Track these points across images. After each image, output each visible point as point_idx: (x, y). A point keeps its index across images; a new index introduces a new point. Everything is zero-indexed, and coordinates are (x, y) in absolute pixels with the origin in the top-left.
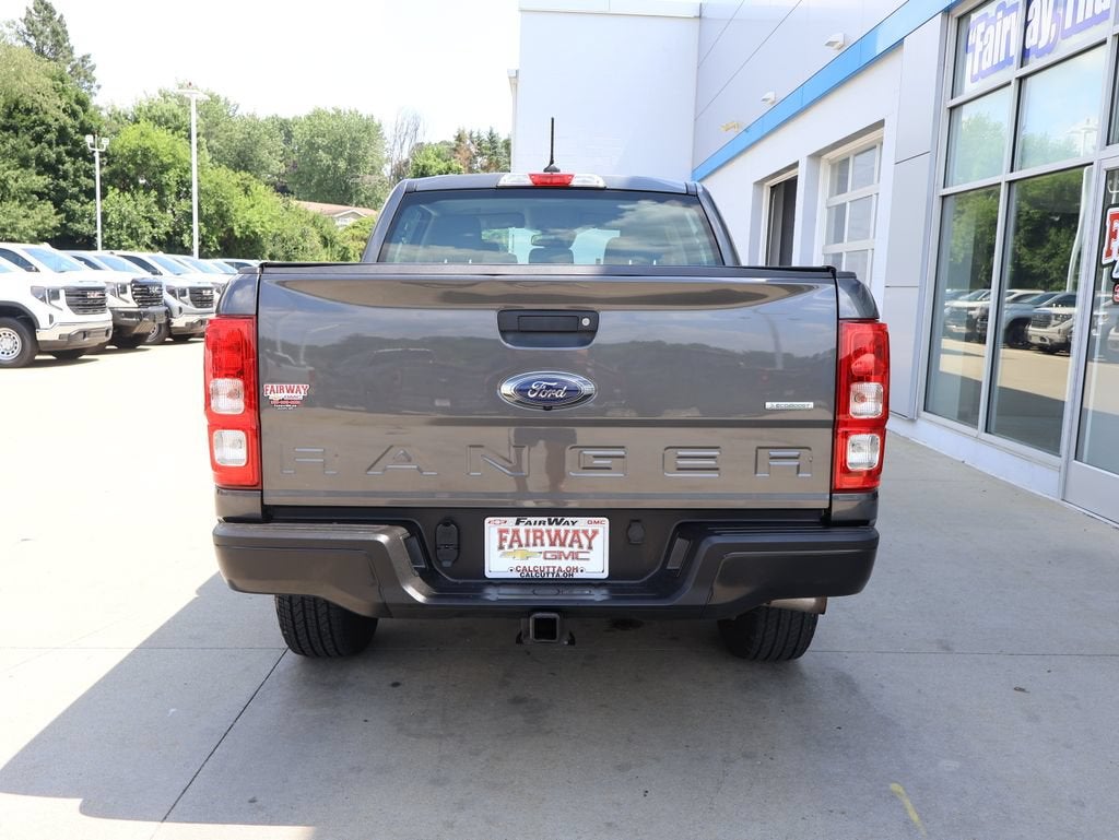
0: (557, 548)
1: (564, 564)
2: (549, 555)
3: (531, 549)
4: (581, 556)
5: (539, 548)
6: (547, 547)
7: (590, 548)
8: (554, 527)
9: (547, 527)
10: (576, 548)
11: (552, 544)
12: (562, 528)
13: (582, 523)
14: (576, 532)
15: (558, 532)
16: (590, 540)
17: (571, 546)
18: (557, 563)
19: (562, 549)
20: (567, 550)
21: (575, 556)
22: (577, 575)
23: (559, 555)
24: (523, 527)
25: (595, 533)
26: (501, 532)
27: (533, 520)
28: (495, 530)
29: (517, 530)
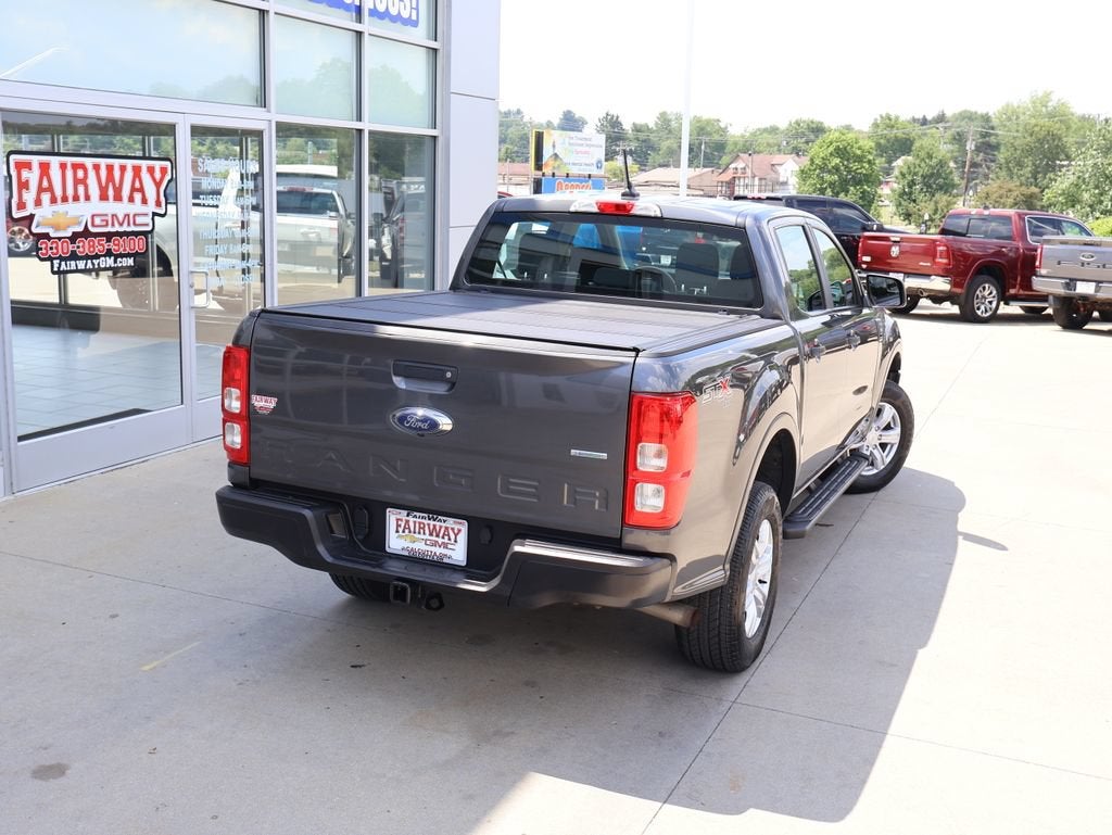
0: (434, 538)
1: (439, 551)
2: (428, 542)
3: (417, 536)
4: (450, 546)
5: (422, 536)
6: (427, 536)
7: (456, 541)
8: (432, 522)
9: (426, 522)
10: (446, 540)
11: (431, 534)
12: (438, 524)
13: (450, 522)
14: (447, 528)
15: (434, 526)
16: (456, 536)
17: (443, 538)
18: (433, 549)
19: (437, 539)
20: (440, 540)
21: (445, 546)
22: (446, 560)
23: (435, 544)
24: (411, 519)
25: (459, 531)
26: (398, 520)
27: (418, 514)
28: (393, 517)
29: (407, 522)
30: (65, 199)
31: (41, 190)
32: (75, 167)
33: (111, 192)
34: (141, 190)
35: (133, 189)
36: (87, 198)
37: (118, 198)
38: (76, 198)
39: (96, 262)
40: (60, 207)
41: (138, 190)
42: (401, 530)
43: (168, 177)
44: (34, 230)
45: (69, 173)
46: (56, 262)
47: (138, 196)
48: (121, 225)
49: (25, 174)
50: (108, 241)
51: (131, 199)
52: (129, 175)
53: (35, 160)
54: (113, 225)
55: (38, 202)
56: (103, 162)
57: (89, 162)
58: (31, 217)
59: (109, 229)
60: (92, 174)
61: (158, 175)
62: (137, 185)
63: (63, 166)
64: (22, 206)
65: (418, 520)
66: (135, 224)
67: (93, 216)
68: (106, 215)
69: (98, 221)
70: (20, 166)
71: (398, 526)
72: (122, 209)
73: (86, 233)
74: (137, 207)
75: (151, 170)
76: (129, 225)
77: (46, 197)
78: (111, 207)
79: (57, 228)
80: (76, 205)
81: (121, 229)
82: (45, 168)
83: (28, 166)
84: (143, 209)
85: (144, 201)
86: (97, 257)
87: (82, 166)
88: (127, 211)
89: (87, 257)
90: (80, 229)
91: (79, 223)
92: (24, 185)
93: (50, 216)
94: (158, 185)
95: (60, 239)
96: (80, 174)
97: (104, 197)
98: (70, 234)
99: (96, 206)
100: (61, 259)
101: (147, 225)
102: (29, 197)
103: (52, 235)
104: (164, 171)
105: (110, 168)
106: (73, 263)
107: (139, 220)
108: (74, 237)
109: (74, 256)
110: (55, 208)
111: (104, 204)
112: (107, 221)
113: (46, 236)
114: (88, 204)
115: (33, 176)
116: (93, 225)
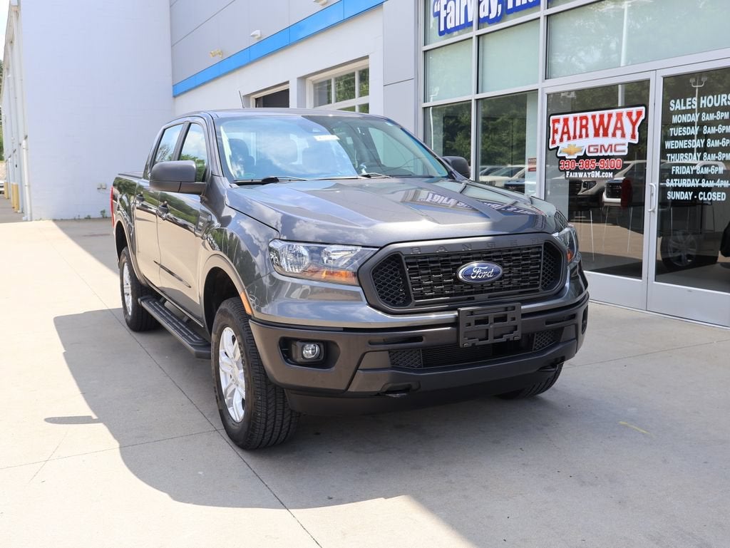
30: (575, 137)
31: (563, 133)
32: (582, 118)
33: (601, 131)
34: (622, 128)
35: (616, 128)
36: (587, 136)
37: (605, 134)
38: (581, 136)
39: (589, 174)
40: (572, 142)
41: (619, 129)
43: (643, 117)
44: (559, 155)
46: (568, 172)
47: (619, 133)
48: (606, 151)
49: (557, 125)
50: (597, 161)
51: (614, 135)
52: (614, 120)
53: (561, 117)
54: (601, 151)
55: (561, 140)
56: (597, 113)
57: (589, 114)
58: (558, 148)
59: (599, 154)
60: (591, 121)
61: (634, 117)
62: (619, 125)
63: (575, 119)
64: (554, 142)
66: (615, 151)
67: (589, 147)
68: (597, 146)
69: (592, 149)
70: (555, 121)
72: (606, 141)
73: (585, 157)
74: (618, 139)
75: (630, 114)
76: (611, 151)
77: (565, 137)
78: (601, 140)
79: (569, 154)
80: (581, 140)
81: (606, 154)
82: (566, 121)
83: (558, 121)
84: (623, 141)
85: (623, 135)
86: (590, 171)
87: (586, 118)
88: (611, 143)
89: (584, 171)
90: (582, 154)
91: (582, 151)
92: (556, 131)
93: (567, 147)
94: (634, 124)
95: (570, 160)
96: (584, 122)
97: (597, 134)
98: (576, 157)
99: (592, 140)
100: (570, 171)
101: (624, 151)
102: (557, 137)
103: (567, 158)
104: (639, 114)
105: (602, 117)
106: (576, 173)
107: (618, 148)
108: (578, 159)
109: (577, 170)
110: (570, 142)
111: (597, 139)
112: (597, 149)
113: (564, 158)
114: (587, 139)
115: (559, 126)
116: (589, 152)
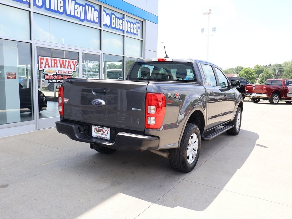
0: (103, 133)
1: (104, 136)
3: (99, 132)
5: (100, 132)
6: (101, 132)
7: (107, 133)
8: (102, 129)
9: (101, 129)
10: (105, 133)
11: (102, 132)
12: (103, 129)
13: (106, 129)
14: (105, 130)
15: (103, 130)
18: (102, 135)
20: (104, 133)
21: (105, 135)
22: (105, 138)
24: (98, 128)
25: (108, 131)
26: (95, 128)
27: (99, 127)
28: (94, 128)
29: (97, 129)
30: (52, 67)
31: (46, 64)
32: (54, 60)
33: (63, 66)
34: (70, 66)
35: (68, 66)
36: (57, 67)
37: (65, 67)
38: (54, 67)
39: (59, 81)
40: (50, 68)
41: (69, 66)
42: (95, 131)
43: (77, 64)
44: (44, 73)
45: (53, 61)
46: (49, 80)
47: (69, 67)
48: (65, 73)
49: (42, 61)
50: (62, 76)
51: (68, 68)
52: (67, 63)
53: (45, 58)
54: (63, 73)
55: (45, 67)
56: (61, 59)
57: (58, 59)
58: (43, 70)
60: (58, 62)
61: (74, 63)
63: (51, 60)
64: (41, 67)
65: (99, 128)
66: (68, 73)
67: (58, 71)
68: (61, 71)
69: (59, 72)
70: (41, 59)
71: (95, 130)
72: (65, 70)
73: (57, 74)
74: (69, 70)
75: (73, 62)
76: (67, 73)
77: (47, 66)
78: (63, 69)
79: (50, 73)
80: (54, 68)
82: (47, 60)
83: (43, 59)
84: (71, 70)
85: (71, 68)
86: (59, 80)
87: (56, 60)
88: (67, 70)
89: (57, 80)
90: (55, 73)
91: (55, 72)
92: (42, 63)
93: (48, 70)
94: (74, 65)
95: (50, 75)
97: (61, 67)
99: (59, 69)
100: (50, 79)
101: (72, 74)
102: (43, 66)
103: (48, 74)
104: (76, 62)
105: (63, 61)
106: (53, 81)
107: (69, 72)
108: (54, 75)
109: (54, 79)
110: (49, 68)
111: (61, 68)
113: (47, 74)
114: (57, 68)
115: (44, 61)
116: (58, 73)
